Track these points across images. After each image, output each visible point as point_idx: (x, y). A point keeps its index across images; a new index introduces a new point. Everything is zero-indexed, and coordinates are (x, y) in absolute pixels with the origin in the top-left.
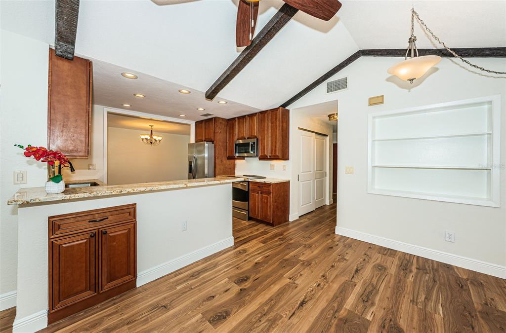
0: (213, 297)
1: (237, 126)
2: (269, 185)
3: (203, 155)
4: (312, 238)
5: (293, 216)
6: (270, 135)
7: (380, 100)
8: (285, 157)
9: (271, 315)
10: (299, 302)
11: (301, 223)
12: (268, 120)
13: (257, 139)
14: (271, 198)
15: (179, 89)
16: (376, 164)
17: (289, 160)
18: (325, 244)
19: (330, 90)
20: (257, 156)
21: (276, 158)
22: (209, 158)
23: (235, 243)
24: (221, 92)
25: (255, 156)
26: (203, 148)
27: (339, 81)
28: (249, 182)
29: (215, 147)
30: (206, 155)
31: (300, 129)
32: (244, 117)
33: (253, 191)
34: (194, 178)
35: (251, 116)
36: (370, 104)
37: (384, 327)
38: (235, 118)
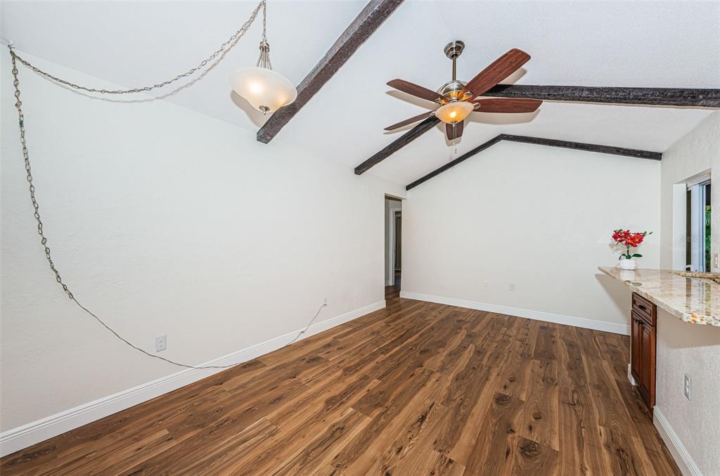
10: (427, 420)
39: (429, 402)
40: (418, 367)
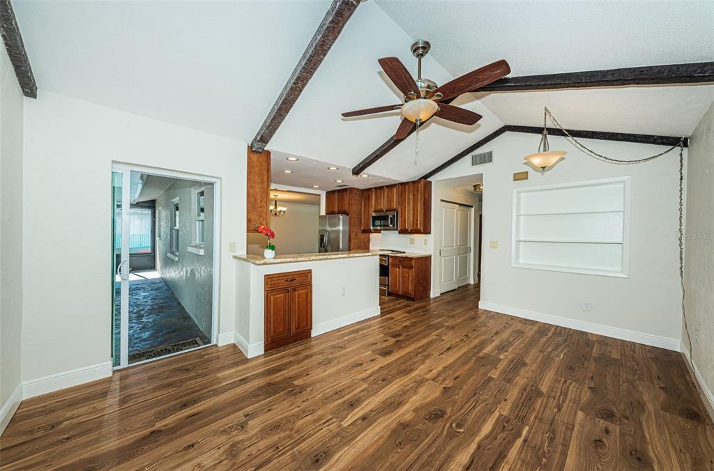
0: (361, 364)
1: (374, 197)
2: (412, 259)
3: (337, 228)
4: (455, 311)
5: (434, 292)
6: (411, 207)
7: (524, 176)
8: (427, 231)
9: (425, 353)
10: (446, 348)
11: (443, 299)
12: (409, 193)
13: (397, 212)
14: (413, 273)
15: (329, 166)
16: (521, 239)
17: (430, 233)
18: (468, 315)
19: (475, 162)
20: (397, 230)
21: (417, 232)
22: (343, 232)
23: (381, 313)
24: (368, 168)
25: (394, 230)
26: (337, 221)
27: (484, 154)
28: (388, 256)
29: (350, 219)
30: (341, 228)
31: (442, 200)
32: (381, 188)
33: (394, 266)
34: (326, 251)
35: (390, 187)
36: (515, 180)
37: (525, 390)
38: (371, 189)
39: (443, 356)
40: (449, 388)
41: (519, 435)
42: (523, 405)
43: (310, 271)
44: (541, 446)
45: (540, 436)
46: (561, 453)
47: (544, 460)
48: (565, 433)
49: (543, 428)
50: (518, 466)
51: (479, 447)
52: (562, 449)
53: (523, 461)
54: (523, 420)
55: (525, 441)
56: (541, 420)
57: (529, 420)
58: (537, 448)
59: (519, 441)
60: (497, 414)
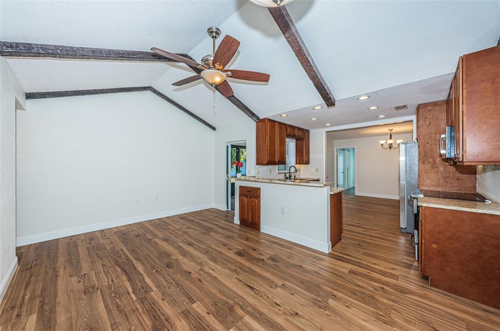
41: (133, 292)
42: (152, 308)
43: (259, 189)
44: (120, 299)
45: (125, 302)
46: (108, 305)
47: (114, 295)
48: (114, 318)
49: (128, 308)
50: (121, 283)
51: (141, 274)
52: (109, 307)
53: (121, 286)
54: (142, 300)
55: (129, 293)
56: (133, 311)
57: (139, 304)
58: (121, 296)
59: (130, 291)
60: (155, 289)
